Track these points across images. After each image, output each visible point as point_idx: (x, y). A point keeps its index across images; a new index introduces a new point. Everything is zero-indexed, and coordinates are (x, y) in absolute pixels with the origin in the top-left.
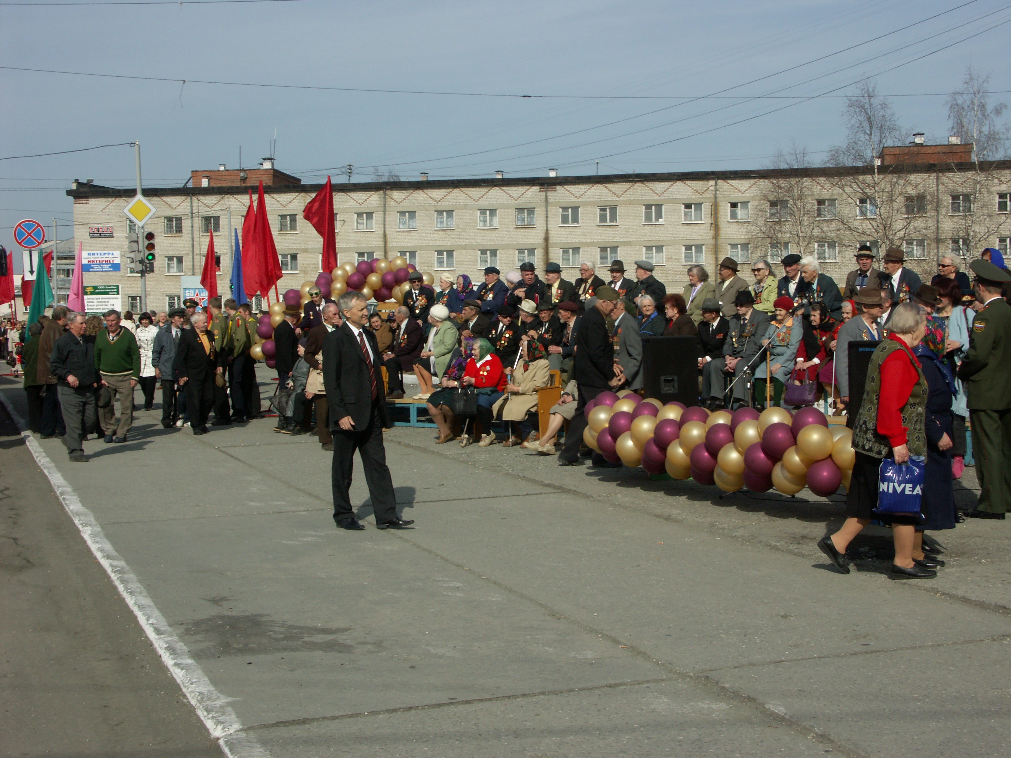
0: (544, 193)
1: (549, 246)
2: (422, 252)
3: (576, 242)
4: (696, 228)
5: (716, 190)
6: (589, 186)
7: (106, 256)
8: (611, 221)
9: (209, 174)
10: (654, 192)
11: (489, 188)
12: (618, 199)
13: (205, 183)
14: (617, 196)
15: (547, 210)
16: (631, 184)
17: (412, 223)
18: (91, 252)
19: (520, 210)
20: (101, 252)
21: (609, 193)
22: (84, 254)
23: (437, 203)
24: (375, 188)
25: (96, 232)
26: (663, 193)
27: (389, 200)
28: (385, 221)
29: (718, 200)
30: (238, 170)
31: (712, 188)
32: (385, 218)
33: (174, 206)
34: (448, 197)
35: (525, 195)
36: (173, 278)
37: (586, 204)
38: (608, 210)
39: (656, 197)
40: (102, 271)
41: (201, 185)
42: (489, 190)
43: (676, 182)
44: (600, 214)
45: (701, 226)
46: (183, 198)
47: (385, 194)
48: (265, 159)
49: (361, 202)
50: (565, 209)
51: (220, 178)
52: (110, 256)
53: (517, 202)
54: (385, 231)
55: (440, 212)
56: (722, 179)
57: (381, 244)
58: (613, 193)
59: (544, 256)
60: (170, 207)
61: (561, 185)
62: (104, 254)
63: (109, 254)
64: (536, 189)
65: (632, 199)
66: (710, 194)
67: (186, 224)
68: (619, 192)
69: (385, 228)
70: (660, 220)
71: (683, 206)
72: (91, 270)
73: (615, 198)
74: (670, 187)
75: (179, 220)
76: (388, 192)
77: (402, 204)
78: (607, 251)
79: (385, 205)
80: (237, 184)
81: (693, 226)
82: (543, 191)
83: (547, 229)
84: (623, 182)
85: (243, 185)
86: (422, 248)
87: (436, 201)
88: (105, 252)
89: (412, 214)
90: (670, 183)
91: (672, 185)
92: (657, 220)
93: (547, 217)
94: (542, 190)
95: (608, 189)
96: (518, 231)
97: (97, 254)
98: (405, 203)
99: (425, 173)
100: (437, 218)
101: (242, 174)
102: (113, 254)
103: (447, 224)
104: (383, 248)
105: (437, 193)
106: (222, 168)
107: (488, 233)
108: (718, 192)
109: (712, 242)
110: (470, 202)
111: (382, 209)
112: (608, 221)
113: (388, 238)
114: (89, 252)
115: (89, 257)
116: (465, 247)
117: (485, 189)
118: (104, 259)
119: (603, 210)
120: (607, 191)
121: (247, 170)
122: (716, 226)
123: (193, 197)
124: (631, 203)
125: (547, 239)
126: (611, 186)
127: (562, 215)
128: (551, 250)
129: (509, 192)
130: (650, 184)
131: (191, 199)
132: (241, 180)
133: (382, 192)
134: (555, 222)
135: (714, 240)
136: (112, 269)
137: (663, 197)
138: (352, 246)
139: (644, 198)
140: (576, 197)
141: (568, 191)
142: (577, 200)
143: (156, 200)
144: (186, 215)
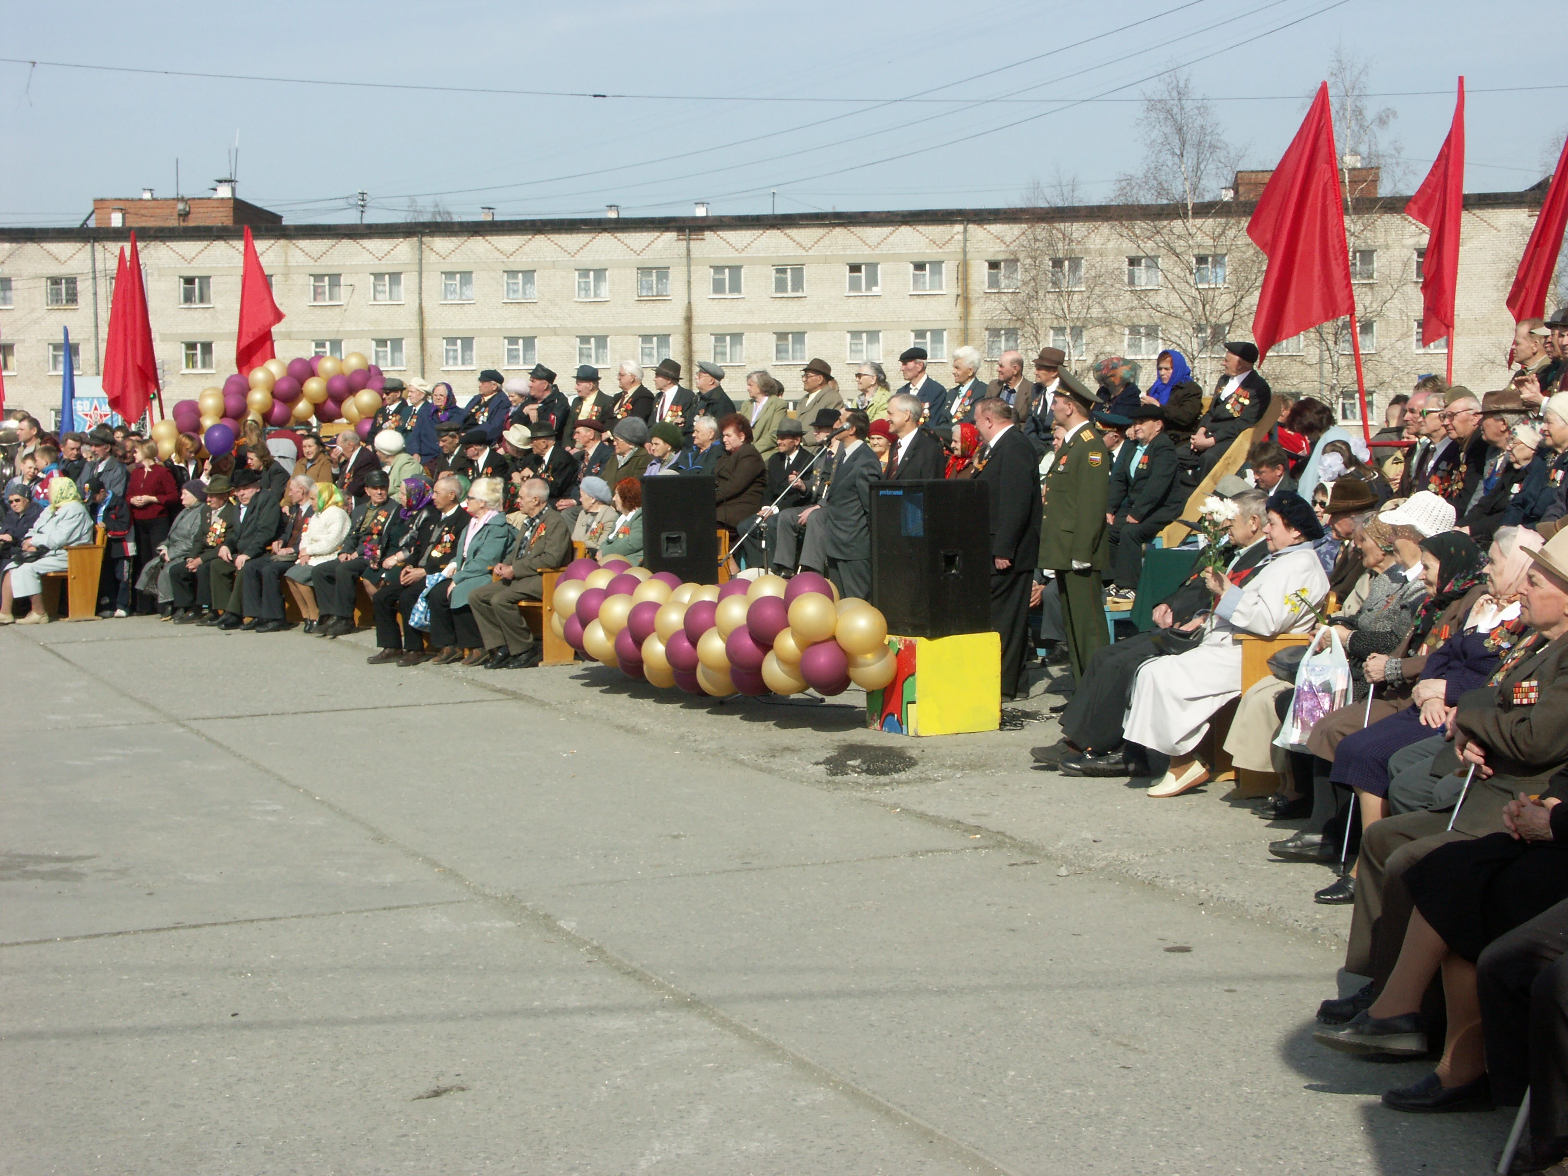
0: (685, 243)
1: (694, 330)
2: (483, 339)
3: (736, 324)
4: (932, 301)
5: (966, 240)
6: (756, 233)
8: (794, 289)
9: (125, 206)
10: (864, 242)
11: (593, 235)
12: (806, 254)
13: (116, 220)
14: (804, 248)
15: (689, 271)
16: (826, 230)
17: (468, 292)
19: (644, 271)
21: (791, 243)
23: (508, 257)
24: (404, 233)
26: (879, 244)
27: (427, 252)
28: (420, 288)
29: (969, 256)
30: (173, 199)
31: (959, 237)
32: (421, 282)
33: (63, 258)
34: (526, 248)
35: (653, 245)
37: (754, 261)
38: (789, 271)
39: (867, 251)
41: (110, 223)
42: (594, 238)
43: (900, 226)
44: (776, 278)
45: (941, 298)
46: (79, 245)
47: (421, 243)
48: (220, 181)
49: (380, 256)
50: (718, 269)
51: (144, 212)
53: (638, 257)
54: (420, 304)
55: (512, 273)
56: (974, 222)
57: (415, 326)
58: (798, 243)
59: (684, 346)
60: (57, 259)
61: (713, 231)
64: (671, 236)
65: (828, 253)
66: (955, 247)
67: (84, 287)
68: (807, 243)
69: (421, 300)
70: (874, 289)
71: (912, 266)
73: (801, 252)
74: (891, 234)
75: (72, 281)
76: (426, 239)
77: (448, 260)
78: (787, 339)
79: (421, 260)
80: (173, 223)
81: (928, 298)
82: (682, 240)
83: (689, 303)
84: (814, 226)
85: (183, 224)
86: (483, 332)
87: (505, 255)
89: (466, 276)
90: (891, 229)
91: (894, 231)
92: (868, 288)
93: (689, 282)
94: (681, 237)
95: (788, 236)
96: (642, 304)
98: (454, 258)
99: (490, 209)
100: (508, 284)
101: (181, 206)
103: (524, 293)
104: (418, 332)
105: (508, 242)
106: (147, 196)
107: (592, 308)
108: (968, 244)
109: (960, 325)
110: (563, 258)
111: (417, 267)
112: (789, 288)
113: (426, 315)
116: (554, 332)
117: (586, 235)
119: (781, 271)
120: (788, 240)
121: (189, 199)
122: (965, 299)
123: (96, 244)
124: (826, 260)
125: (689, 319)
126: (794, 232)
127: (714, 279)
128: (695, 337)
129: (626, 241)
130: (859, 230)
131: (93, 247)
132: (180, 215)
133: (416, 239)
134: (703, 290)
135: (962, 322)
137: (877, 252)
138: (366, 329)
139: (848, 252)
140: (737, 250)
141: (725, 240)
142: (739, 255)
143: (31, 248)
144: (84, 275)
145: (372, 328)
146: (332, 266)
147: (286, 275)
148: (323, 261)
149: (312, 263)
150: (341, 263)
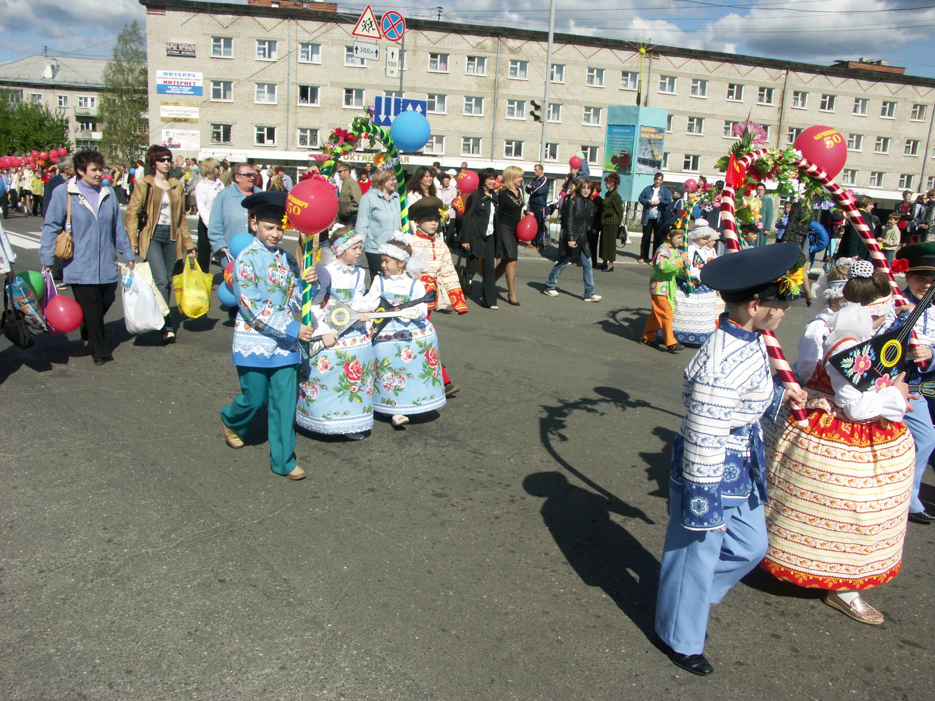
0: (650, 60)
3: (670, 110)
4: (767, 109)
5: (786, 79)
6: (687, 59)
7: (186, 77)
8: (701, 94)
10: (739, 73)
11: (601, 48)
14: (709, 71)
15: (649, 75)
16: (721, 62)
17: (524, 73)
18: (168, 72)
19: (626, 73)
20: (180, 72)
21: (703, 68)
22: (160, 73)
24: (490, 33)
25: (175, 48)
26: (745, 75)
27: (503, 47)
28: (497, 68)
29: (786, 87)
31: (784, 76)
32: (497, 65)
35: (632, 59)
36: (264, 107)
37: (683, 75)
38: (701, 83)
39: (740, 78)
40: (181, 94)
42: (599, 51)
43: (758, 66)
44: (692, 86)
45: (771, 108)
47: (500, 41)
49: (474, 45)
50: (663, 77)
52: (190, 77)
53: (623, 65)
54: (496, 78)
56: (792, 69)
57: (491, 90)
58: (707, 68)
60: (264, 28)
61: (664, 54)
62: (184, 75)
63: (189, 75)
65: (720, 76)
66: (781, 82)
67: (282, 48)
68: (711, 69)
69: (496, 75)
70: (739, 99)
71: (759, 89)
72: (167, 91)
73: (707, 73)
74: (752, 70)
75: (273, 44)
76: (503, 39)
77: (515, 53)
78: (694, 121)
79: (499, 51)
81: (765, 107)
83: (648, 94)
88: (185, 72)
89: (524, 64)
91: (754, 68)
92: (737, 98)
93: (649, 82)
94: (647, 57)
96: (622, 92)
97: (176, 75)
98: (519, 52)
102: (194, 76)
104: (493, 95)
107: (595, 91)
108: (787, 81)
109: (778, 124)
110: (582, 59)
111: (496, 55)
112: (698, 93)
113: (499, 85)
114: (166, 71)
115: (165, 76)
117: (596, 48)
118: (184, 81)
119: (695, 82)
120: (702, 65)
122: (781, 109)
123: (291, 20)
124: (719, 80)
125: (646, 103)
126: (706, 63)
127: (661, 82)
129: (617, 54)
130: (737, 66)
131: (289, 22)
133: (497, 38)
134: (655, 88)
136: (192, 93)
137: (745, 79)
138: (461, 89)
139: (731, 77)
140: (675, 67)
141: (670, 62)
142: (676, 70)
144: (281, 40)
145: (466, 90)
146: (444, 49)
147: (415, 52)
148: (438, 45)
149: (432, 45)
150: (450, 47)
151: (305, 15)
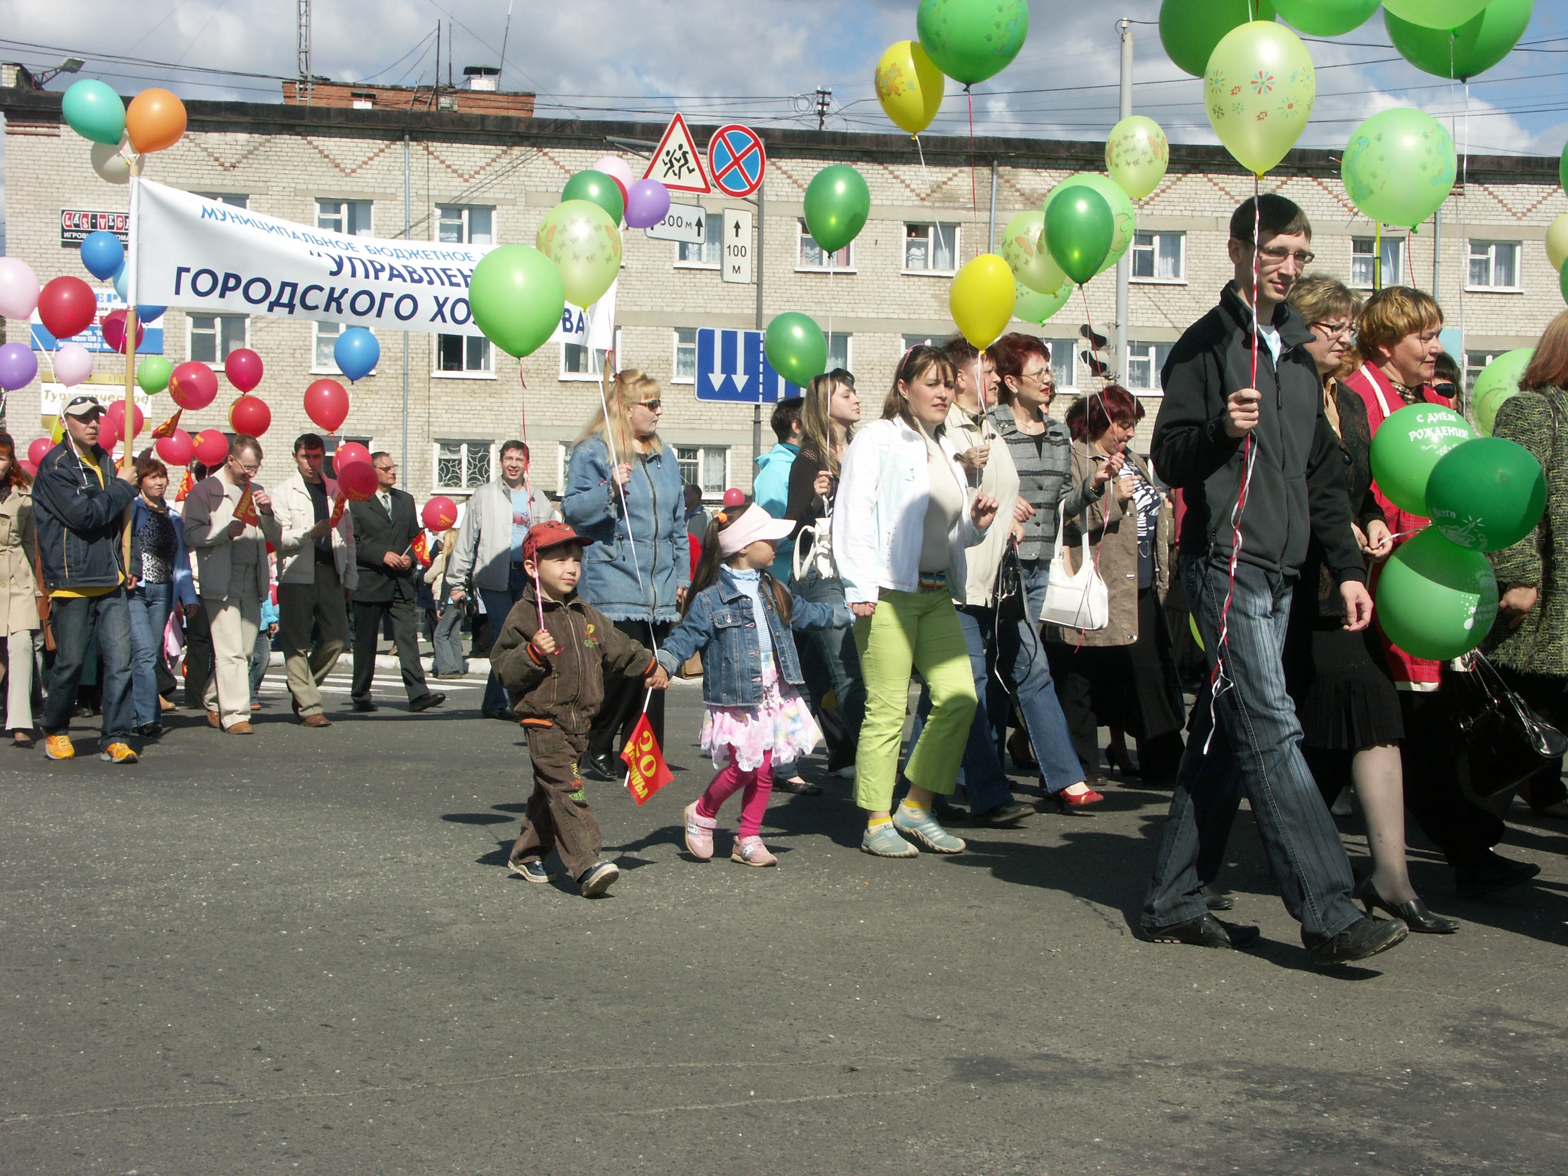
23: (1141, 207)
24: (968, 156)
25: (86, 226)
27: (1004, 192)
33: (349, 165)
46: (381, 144)
47: (995, 176)
49: (923, 192)
50: (1479, 246)
67: (385, 219)
75: (361, 203)
76: (1004, 170)
79: (994, 203)
123: (413, 144)
127: (1472, 260)
131: (407, 149)
133: (986, 168)
138: (895, 316)
140: (1514, 214)
141: (1495, 197)
142: (1517, 223)
143: (288, 143)
144: (384, 196)
145: (906, 316)
149: (803, 198)
151: (450, 128)
